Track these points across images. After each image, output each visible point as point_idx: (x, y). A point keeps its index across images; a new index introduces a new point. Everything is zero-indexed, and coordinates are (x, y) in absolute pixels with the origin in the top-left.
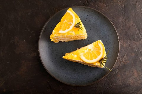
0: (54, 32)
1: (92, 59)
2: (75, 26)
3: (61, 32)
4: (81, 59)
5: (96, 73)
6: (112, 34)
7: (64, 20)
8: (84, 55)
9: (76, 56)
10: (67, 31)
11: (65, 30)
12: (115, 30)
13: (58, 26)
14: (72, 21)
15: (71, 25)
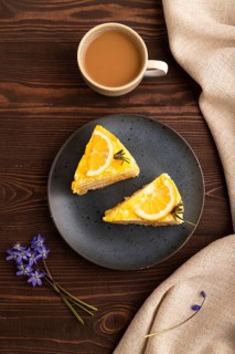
0: (77, 176)
1: (157, 212)
2: (115, 158)
3: (90, 173)
4: (138, 217)
8: (142, 207)
9: (127, 212)
10: (101, 169)
11: (97, 168)
12: (188, 148)
13: (82, 163)
14: (108, 150)
15: (106, 157)
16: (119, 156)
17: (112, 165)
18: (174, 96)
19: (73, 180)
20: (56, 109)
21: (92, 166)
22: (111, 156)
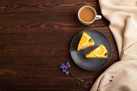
0: (79, 45)
1: (101, 55)
2: (89, 41)
3: (83, 45)
4: (96, 56)
5: (103, 61)
6: (106, 40)
7: (83, 39)
8: (97, 53)
9: (93, 55)
10: (86, 44)
11: (84, 43)
12: (107, 38)
13: (80, 42)
14: (87, 39)
15: (87, 40)
16: (90, 40)
17: (88, 42)
18: (102, 25)
19: (78, 46)
20: (71, 29)
21: (83, 43)
22: (88, 40)
